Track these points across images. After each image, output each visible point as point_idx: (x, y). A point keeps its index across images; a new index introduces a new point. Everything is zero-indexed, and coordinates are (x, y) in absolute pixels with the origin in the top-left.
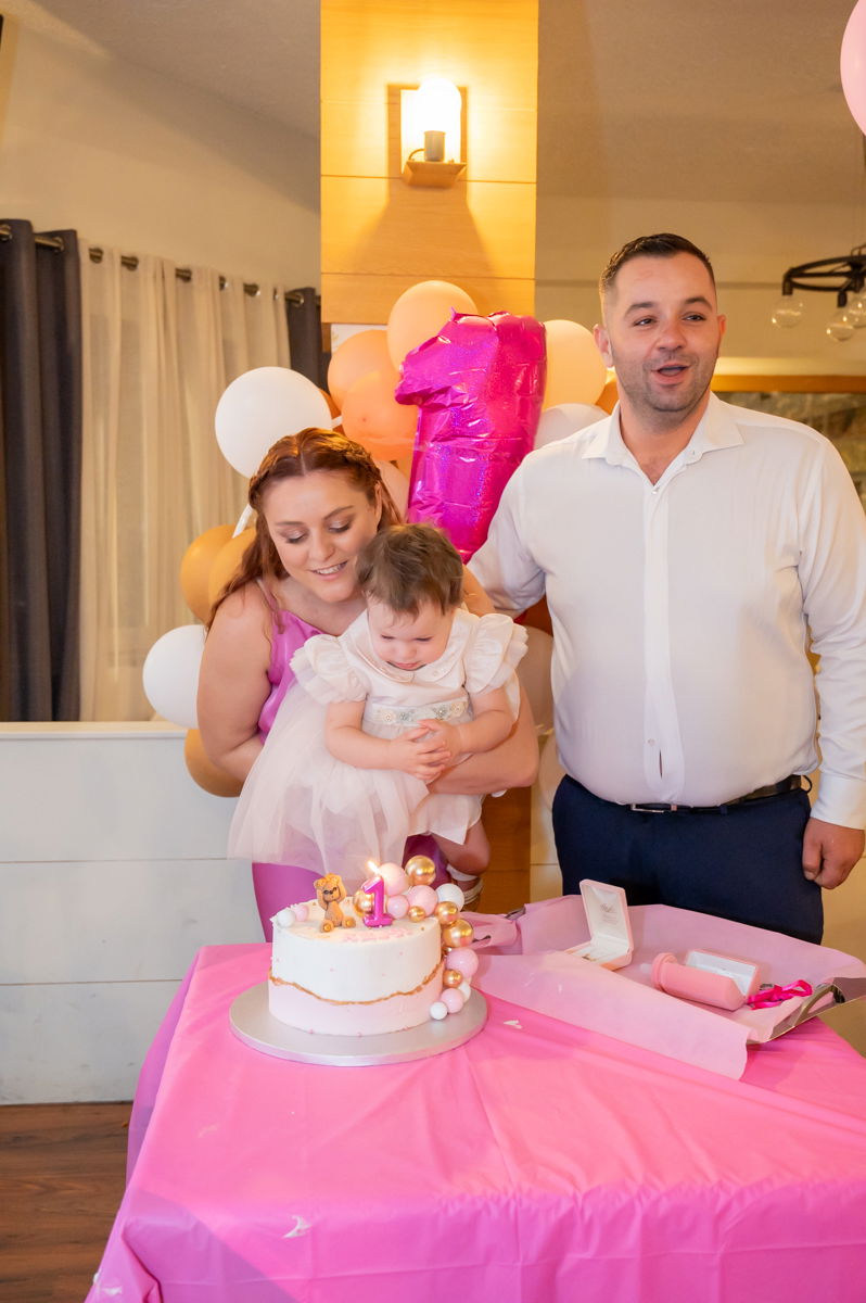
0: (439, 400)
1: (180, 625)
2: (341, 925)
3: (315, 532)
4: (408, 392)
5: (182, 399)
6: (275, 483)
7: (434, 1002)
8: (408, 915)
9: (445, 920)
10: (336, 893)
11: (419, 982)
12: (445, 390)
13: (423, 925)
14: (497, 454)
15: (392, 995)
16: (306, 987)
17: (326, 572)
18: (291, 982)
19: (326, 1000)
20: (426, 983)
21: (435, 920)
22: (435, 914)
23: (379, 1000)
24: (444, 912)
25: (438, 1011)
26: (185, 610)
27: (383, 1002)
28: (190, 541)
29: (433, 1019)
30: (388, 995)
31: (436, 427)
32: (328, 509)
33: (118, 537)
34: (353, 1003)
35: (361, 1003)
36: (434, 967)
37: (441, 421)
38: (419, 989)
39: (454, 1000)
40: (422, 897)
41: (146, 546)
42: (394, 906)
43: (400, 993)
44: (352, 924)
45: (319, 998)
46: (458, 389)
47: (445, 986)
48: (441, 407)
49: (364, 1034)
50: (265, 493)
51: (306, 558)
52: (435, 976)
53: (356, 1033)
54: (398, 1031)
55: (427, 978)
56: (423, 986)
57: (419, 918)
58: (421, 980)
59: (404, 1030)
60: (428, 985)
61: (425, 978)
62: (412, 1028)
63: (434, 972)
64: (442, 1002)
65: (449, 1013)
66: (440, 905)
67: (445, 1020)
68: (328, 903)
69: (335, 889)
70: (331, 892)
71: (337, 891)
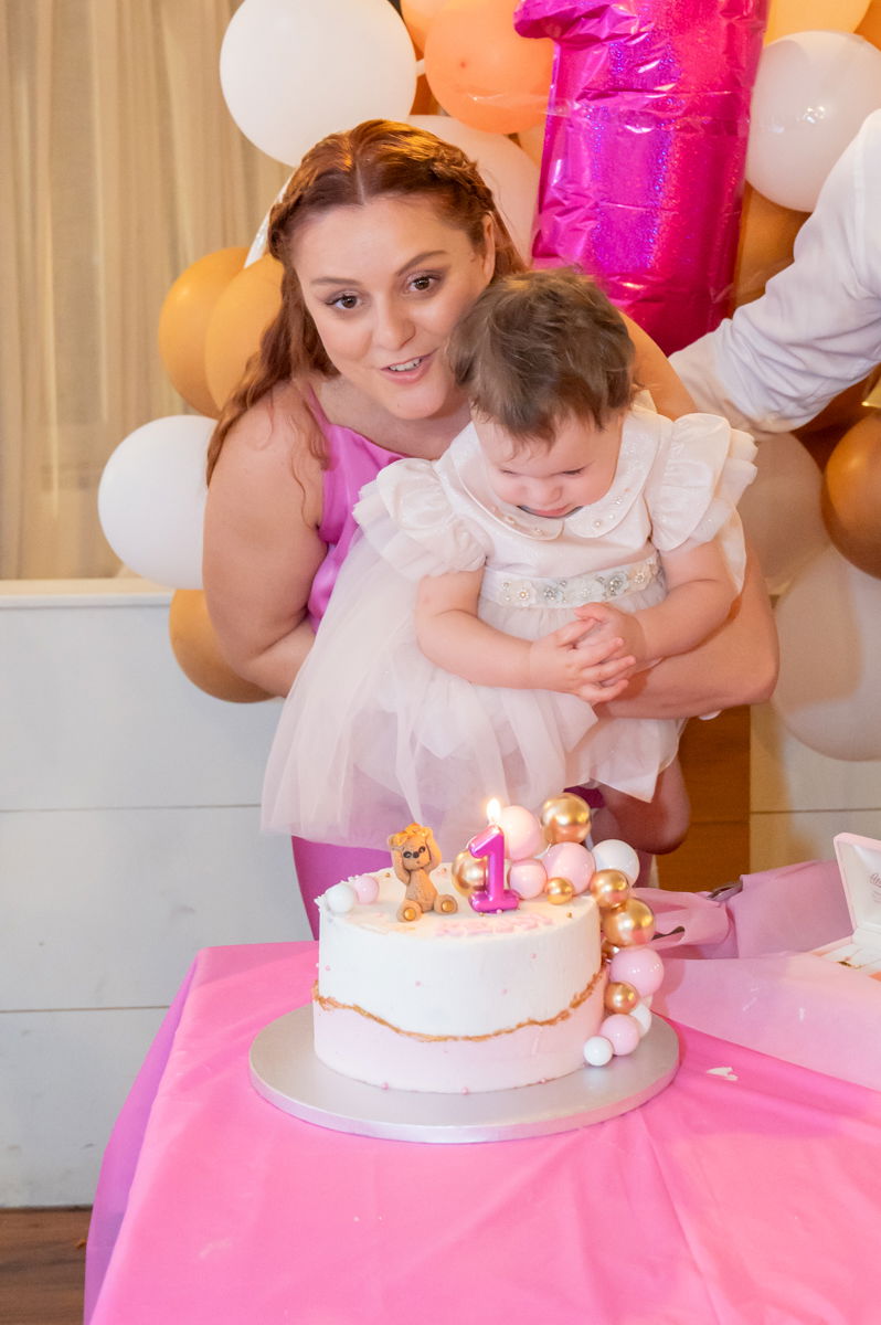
0: (590, 28)
1: (161, 416)
2: (432, 909)
3: (380, 299)
4: (535, 16)
5: (158, 42)
6: (312, 216)
7: (588, 1039)
8: (545, 892)
9: (608, 900)
10: (424, 857)
11: (563, 1003)
12: (599, 13)
13: (570, 909)
14: (689, 119)
15: (520, 1026)
16: (376, 1013)
17: (400, 368)
18: (351, 1004)
20: (576, 1005)
21: (591, 901)
22: (590, 890)
23: (497, 1034)
24: (605, 887)
25: (597, 1052)
26: (167, 392)
27: (505, 1037)
28: (175, 273)
29: (589, 1066)
30: (513, 1026)
31: (584, 74)
32: (401, 257)
33: (56, 278)
34: (455, 1039)
35: (468, 1038)
36: (589, 979)
37: (593, 66)
38: (564, 1015)
39: (623, 1033)
40: (567, 861)
41: (101, 291)
42: (523, 877)
43: (536, 1023)
44: (450, 907)
45: (397, 1031)
46: (621, 9)
47: (609, 1011)
48: (593, 41)
49: (472, 1090)
50: (296, 233)
51: (368, 343)
52: (590, 994)
53: (460, 1089)
54: (529, 1085)
55: (578, 998)
56: (571, 1011)
57: (564, 898)
58: (569, 1000)
59: (540, 1083)
60: (580, 1009)
61: (575, 997)
62: (553, 1079)
63: (590, 987)
64: (604, 1037)
65: (615, 1055)
66: (599, 876)
67: (609, 1066)
68: (410, 872)
69: (422, 849)
70: (416, 855)
71: (425, 853)
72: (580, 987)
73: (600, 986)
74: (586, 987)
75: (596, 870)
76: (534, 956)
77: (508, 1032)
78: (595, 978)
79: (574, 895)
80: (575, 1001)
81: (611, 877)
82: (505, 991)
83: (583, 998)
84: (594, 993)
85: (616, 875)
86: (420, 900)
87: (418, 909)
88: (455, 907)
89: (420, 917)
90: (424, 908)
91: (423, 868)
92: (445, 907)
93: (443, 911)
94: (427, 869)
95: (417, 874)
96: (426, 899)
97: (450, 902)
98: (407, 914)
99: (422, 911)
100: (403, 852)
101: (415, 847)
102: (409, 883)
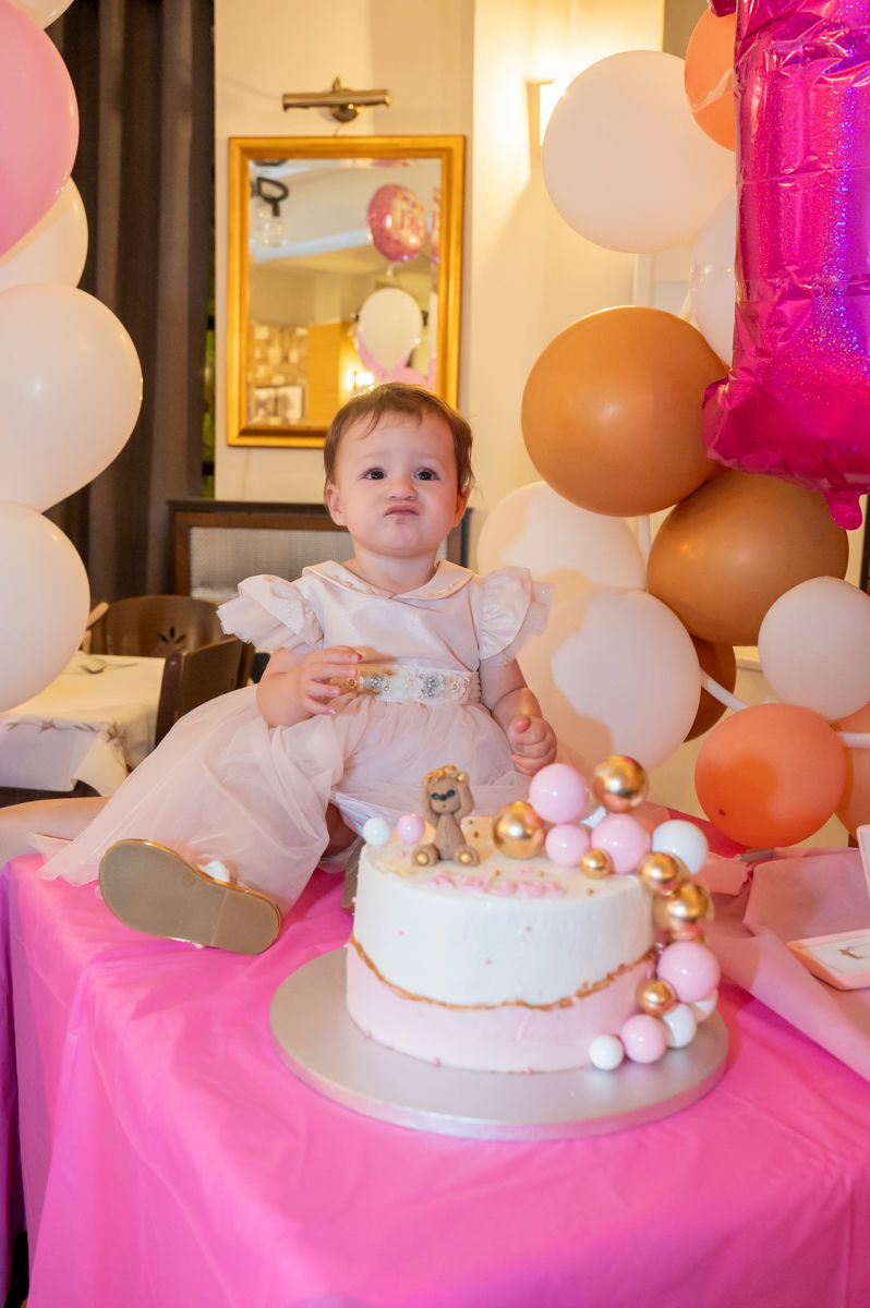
7: (604, 1032)
8: (579, 866)
9: (654, 886)
11: (568, 989)
13: (602, 884)
15: (505, 1004)
19: (390, 985)
20: (582, 994)
21: (634, 881)
22: (637, 871)
23: (477, 1007)
24: (656, 874)
25: (603, 1054)
27: (483, 1013)
29: (594, 1067)
30: (497, 1001)
34: (430, 1001)
35: (443, 1004)
36: (612, 967)
38: (565, 1004)
39: (642, 1040)
40: (616, 835)
42: (560, 842)
43: (522, 1004)
45: (381, 978)
47: (640, 1010)
49: (444, 1061)
52: (608, 985)
53: (430, 1056)
54: (511, 1073)
55: (590, 986)
56: (575, 1000)
57: (599, 873)
58: (577, 985)
59: (523, 1073)
60: (588, 999)
61: (585, 985)
62: (542, 1073)
63: (610, 977)
64: (619, 1038)
65: (626, 1059)
66: (651, 857)
67: (616, 1071)
68: (439, 815)
69: (451, 793)
70: (443, 798)
71: (455, 798)
72: (594, 974)
73: (628, 982)
74: (602, 976)
75: (650, 852)
76: (529, 929)
77: (488, 1008)
78: (622, 968)
79: (612, 872)
80: (584, 990)
81: (666, 863)
82: (489, 962)
83: (596, 988)
84: (614, 985)
85: (673, 862)
86: (441, 846)
87: (432, 856)
88: (476, 860)
89: (435, 864)
90: (443, 856)
91: (452, 813)
92: (465, 858)
93: (461, 863)
94: (457, 815)
95: (443, 819)
96: (448, 847)
97: (471, 855)
98: (422, 858)
99: (439, 858)
100: (432, 793)
101: (442, 789)
102: (436, 826)
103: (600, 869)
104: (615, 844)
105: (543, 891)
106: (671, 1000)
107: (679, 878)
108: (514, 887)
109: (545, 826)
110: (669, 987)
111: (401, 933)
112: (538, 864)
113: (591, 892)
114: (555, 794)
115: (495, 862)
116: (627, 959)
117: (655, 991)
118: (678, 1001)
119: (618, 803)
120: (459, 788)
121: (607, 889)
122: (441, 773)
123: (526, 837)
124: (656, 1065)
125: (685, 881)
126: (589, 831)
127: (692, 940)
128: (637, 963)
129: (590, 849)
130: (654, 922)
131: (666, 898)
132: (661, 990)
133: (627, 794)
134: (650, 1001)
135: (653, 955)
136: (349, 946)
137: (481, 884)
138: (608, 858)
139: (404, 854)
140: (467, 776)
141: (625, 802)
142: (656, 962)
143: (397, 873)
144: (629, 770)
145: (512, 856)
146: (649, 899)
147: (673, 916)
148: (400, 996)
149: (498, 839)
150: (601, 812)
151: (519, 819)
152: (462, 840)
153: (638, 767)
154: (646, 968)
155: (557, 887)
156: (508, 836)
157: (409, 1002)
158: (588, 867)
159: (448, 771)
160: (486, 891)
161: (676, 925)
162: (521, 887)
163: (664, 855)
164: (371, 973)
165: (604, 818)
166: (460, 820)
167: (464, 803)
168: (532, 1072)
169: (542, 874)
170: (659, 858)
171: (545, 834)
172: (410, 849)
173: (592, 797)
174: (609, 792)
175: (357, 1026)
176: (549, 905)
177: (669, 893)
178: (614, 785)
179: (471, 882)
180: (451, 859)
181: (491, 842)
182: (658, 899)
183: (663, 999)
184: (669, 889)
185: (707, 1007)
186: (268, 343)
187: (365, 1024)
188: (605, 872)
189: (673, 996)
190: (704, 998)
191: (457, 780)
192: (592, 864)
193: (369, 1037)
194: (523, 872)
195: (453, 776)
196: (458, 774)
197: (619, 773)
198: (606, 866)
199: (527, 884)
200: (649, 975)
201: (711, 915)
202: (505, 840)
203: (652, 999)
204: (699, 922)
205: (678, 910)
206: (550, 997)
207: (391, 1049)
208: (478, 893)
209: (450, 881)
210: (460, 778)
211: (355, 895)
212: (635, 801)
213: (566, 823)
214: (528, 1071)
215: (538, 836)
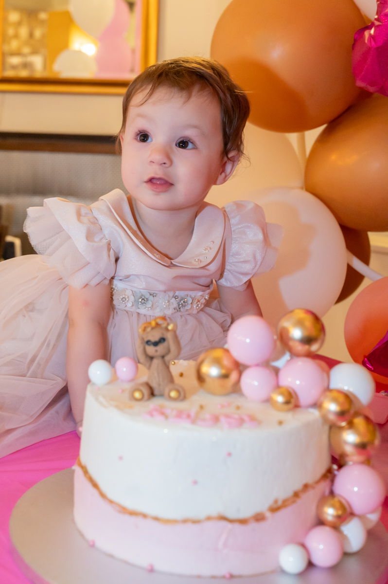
8: (269, 401)
9: (332, 417)
10: (161, 348)
11: (262, 506)
13: (288, 416)
15: (209, 518)
19: (111, 502)
20: (274, 509)
21: (315, 413)
22: (317, 405)
23: (185, 521)
24: (332, 407)
25: (291, 559)
27: (190, 526)
29: (282, 572)
30: (202, 515)
34: (145, 516)
35: (156, 519)
36: (298, 486)
38: (259, 518)
42: (252, 380)
43: (223, 518)
45: (103, 495)
47: (320, 522)
49: (158, 567)
52: (294, 502)
53: (144, 562)
54: (214, 577)
55: (280, 503)
56: (268, 514)
57: (286, 407)
58: (269, 502)
59: (224, 577)
60: (279, 513)
61: (276, 501)
62: (240, 577)
63: (296, 495)
64: (303, 546)
65: (310, 565)
66: (328, 394)
67: (302, 575)
68: (151, 358)
69: (162, 340)
70: (156, 344)
71: (165, 344)
72: (283, 492)
73: (311, 498)
74: (289, 493)
75: (328, 389)
76: (229, 454)
77: (196, 522)
78: (306, 487)
79: (297, 406)
80: (275, 506)
81: (341, 398)
82: (195, 482)
83: (285, 504)
84: (299, 502)
85: (348, 398)
86: (154, 385)
87: (146, 392)
88: (182, 396)
89: (149, 399)
90: (156, 392)
91: (163, 357)
92: (173, 394)
93: (170, 398)
94: (167, 358)
95: (156, 362)
96: (159, 385)
97: (178, 391)
98: (137, 395)
99: (152, 394)
100: (146, 340)
101: (155, 336)
102: (149, 368)
103: (287, 402)
104: (298, 382)
105: (241, 422)
106: (346, 514)
107: (352, 411)
108: (216, 419)
109: (240, 367)
110: (344, 502)
111: (121, 458)
112: (235, 399)
113: (280, 423)
114: (248, 341)
115: (200, 398)
116: (309, 480)
117: (333, 506)
118: (352, 514)
119: (300, 348)
120: (169, 336)
121: (294, 421)
122: (153, 324)
123: (226, 376)
124: (334, 569)
125: (357, 414)
126: (276, 371)
127: (363, 463)
128: (318, 482)
129: (278, 387)
130: (331, 447)
131: (341, 428)
132: (337, 505)
133: (308, 340)
134: (328, 514)
135: (329, 476)
136: (76, 468)
137: (189, 416)
138: (293, 393)
139: (123, 391)
140: (176, 326)
141: (306, 347)
142: (332, 481)
143: (117, 407)
144: (308, 321)
145: (213, 393)
146: (326, 428)
147: (346, 443)
148: (120, 512)
149: (201, 378)
150: (287, 357)
151: (217, 362)
152: (171, 380)
153: (317, 319)
154: (324, 486)
155: (253, 419)
156: (209, 376)
157: (127, 518)
158: (276, 402)
159: (160, 321)
160: (193, 422)
161: (349, 449)
162: (223, 419)
163: (340, 392)
164: (94, 491)
165: (288, 361)
166: (169, 362)
167: (173, 348)
168: (232, 576)
169: (238, 408)
170: (335, 394)
171: (240, 374)
172: (128, 386)
173: (279, 344)
174: (292, 339)
175: (82, 535)
176: (247, 435)
177: (344, 424)
178: (297, 333)
179: (180, 415)
180: (162, 395)
181: (195, 382)
182: (333, 429)
183: (340, 513)
184: (344, 421)
185: (374, 517)
186: (19, 24)
187: (90, 535)
188: (291, 406)
189: (348, 510)
190: (372, 512)
191: (167, 329)
192: (280, 399)
193: (93, 545)
194: (223, 406)
195: (164, 325)
196: (168, 324)
197: (300, 323)
198: (292, 401)
199: (227, 416)
200: (327, 492)
201: (377, 442)
202: (208, 380)
203: (330, 512)
204: (369, 448)
205: (350, 438)
206: (247, 512)
207: (111, 556)
208: (186, 424)
209: (163, 414)
210: (170, 327)
211: (81, 425)
212: (314, 347)
213: (257, 365)
214: (228, 576)
215: (234, 376)
